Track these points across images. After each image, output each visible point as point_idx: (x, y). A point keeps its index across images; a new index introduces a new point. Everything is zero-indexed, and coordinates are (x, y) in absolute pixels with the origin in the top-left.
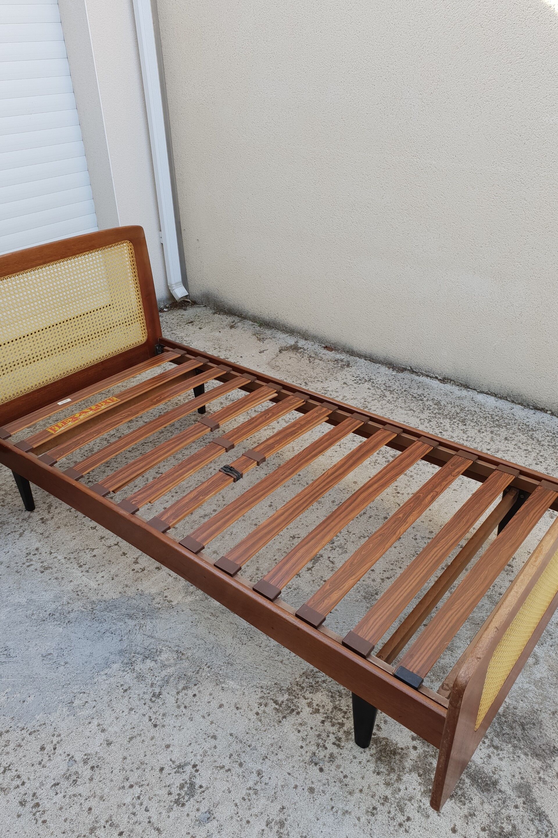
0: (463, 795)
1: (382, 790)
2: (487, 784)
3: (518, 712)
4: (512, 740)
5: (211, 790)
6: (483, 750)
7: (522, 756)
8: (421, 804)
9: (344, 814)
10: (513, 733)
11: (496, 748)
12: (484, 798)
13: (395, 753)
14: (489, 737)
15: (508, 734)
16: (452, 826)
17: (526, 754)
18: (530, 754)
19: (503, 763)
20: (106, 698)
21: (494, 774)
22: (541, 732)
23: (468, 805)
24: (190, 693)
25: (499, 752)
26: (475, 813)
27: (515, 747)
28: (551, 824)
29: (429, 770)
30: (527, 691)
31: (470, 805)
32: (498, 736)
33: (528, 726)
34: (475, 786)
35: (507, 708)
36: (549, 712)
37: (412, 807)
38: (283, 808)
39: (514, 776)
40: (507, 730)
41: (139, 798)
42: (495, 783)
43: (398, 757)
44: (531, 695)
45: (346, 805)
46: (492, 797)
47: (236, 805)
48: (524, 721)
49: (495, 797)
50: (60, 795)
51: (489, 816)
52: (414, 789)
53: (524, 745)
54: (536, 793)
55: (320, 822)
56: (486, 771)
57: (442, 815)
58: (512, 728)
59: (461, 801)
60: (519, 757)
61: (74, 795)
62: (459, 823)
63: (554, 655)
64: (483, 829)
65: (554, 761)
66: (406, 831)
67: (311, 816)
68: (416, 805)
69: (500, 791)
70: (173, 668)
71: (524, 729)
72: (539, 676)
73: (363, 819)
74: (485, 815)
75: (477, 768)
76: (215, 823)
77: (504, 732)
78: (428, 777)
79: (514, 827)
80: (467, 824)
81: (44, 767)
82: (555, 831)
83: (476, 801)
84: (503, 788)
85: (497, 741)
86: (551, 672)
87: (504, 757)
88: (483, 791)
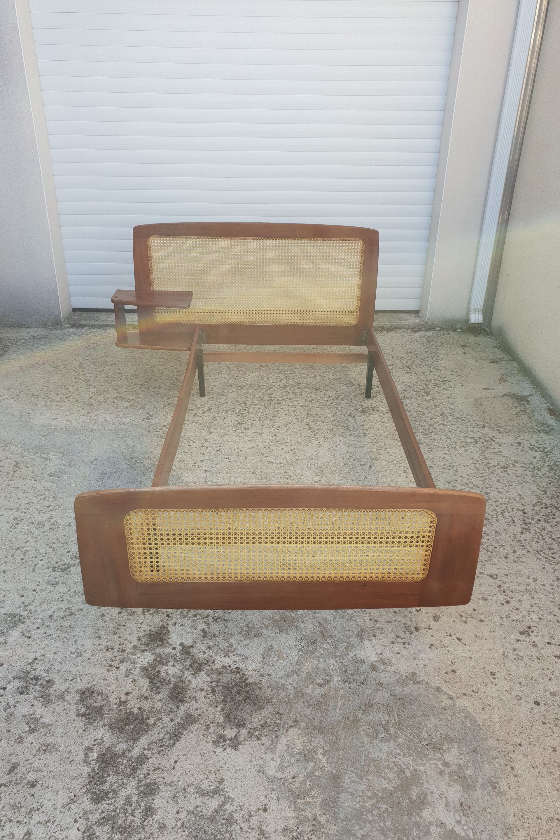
0: (158, 688)
1: (129, 648)
2: (177, 697)
3: (258, 692)
4: (229, 697)
5: (71, 576)
6: (204, 685)
7: (219, 709)
8: (133, 670)
9: (97, 637)
10: (235, 695)
11: (213, 691)
12: (165, 700)
13: (161, 640)
14: (219, 683)
15: (231, 693)
16: (130, 691)
17: (223, 710)
18: (225, 712)
19: (203, 700)
21: (190, 698)
22: (252, 711)
25: (211, 694)
26: (149, 700)
27: (223, 701)
28: (173, 745)
29: (163, 663)
30: (286, 690)
31: (153, 695)
32: (224, 687)
33: (249, 702)
34: (170, 691)
35: (256, 684)
36: (277, 710)
37: (128, 666)
38: (82, 610)
39: (197, 709)
40: (234, 691)
41: (46, 553)
42: (182, 701)
43: (159, 643)
44: (284, 693)
45: (104, 635)
46: (169, 704)
47: (69, 591)
48: (252, 697)
49: (170, 706)
50: (28, 528)
51: (152, 708)
52: (142, 662)
53: (229, 706)
54: (194, 727)
55: (84, 629)
56: (188, 692)
57: (133, 683)
58: (239, 693)
59: (152, 689)
60: (217, 706)
61: (31, 532)
62: (135, 694)
63: (342, 693)
64: (139, 709)
65: (231, 728)
66: (108, 670)
67: (86, 623)
68: (131, 667)
69: (178, 707)
71: (245, 700)
72: (308, 691)
73: (100, 647)
74: (152, 706)
75: (186, 687)
76: (53, 588)
77: (231, 690)
79: (154, 725)
80: (138, 698)
81: (39, 513)
82: (169, 750)
83: (159, 697)
84: (182, 707)
85: (219, 689)
86: (320, 698)
87: (209, 698)
88: (169, 697)
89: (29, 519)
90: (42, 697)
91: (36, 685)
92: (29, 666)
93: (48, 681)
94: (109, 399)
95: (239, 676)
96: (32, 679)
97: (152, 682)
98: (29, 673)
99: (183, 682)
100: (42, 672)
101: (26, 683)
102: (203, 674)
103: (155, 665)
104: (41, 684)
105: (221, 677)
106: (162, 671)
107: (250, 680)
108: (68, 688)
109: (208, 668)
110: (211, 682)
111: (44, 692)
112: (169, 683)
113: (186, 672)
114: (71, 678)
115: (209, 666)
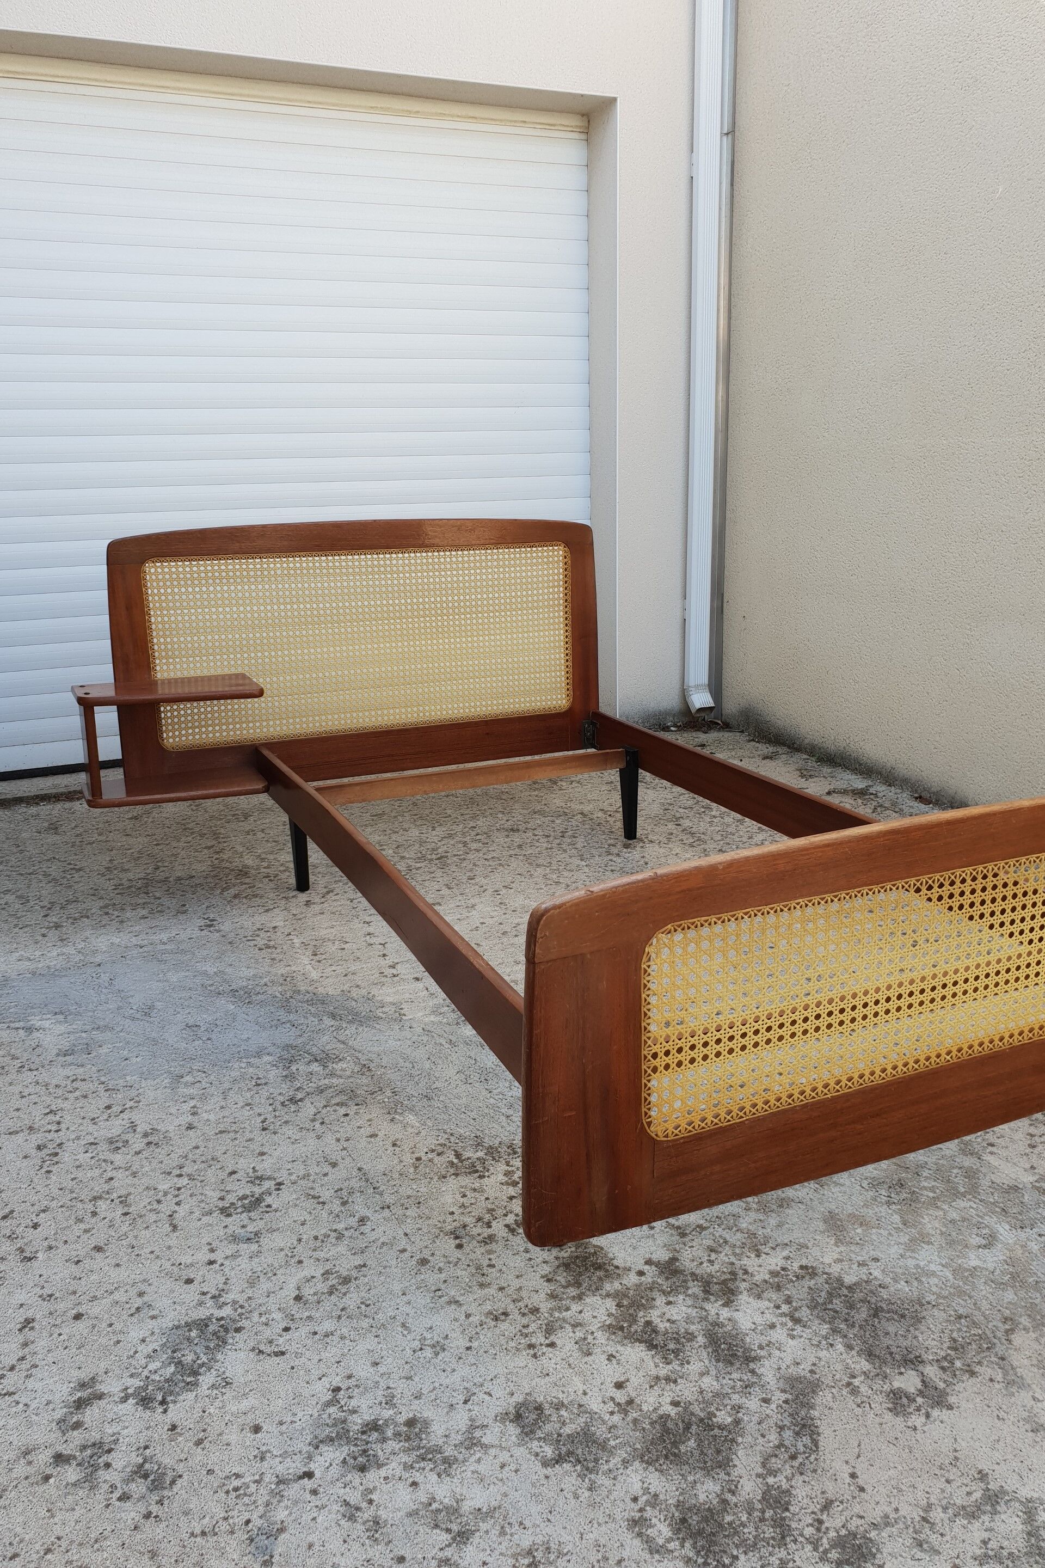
0: (676, 1352)
1: (541, 1300)
2: (733, 1356)
3: (883, 1292)
4: (838, 1321)
5: (278, 1214)
6: (768, 1316)
7: (840, 1347)
8: (590, 1337)
9: (449, 1303)
10: (848, 1314)
11: (796, 1320)
12: (713, 1369)
13: (599, 1267)
14: (794, 1304)
15: (836, 1312)
16: (622, 1379)
17: (850, 1347)
18: (857, 1349)
19: (793, 1343)
20: (227, 1085)
21: (761, 1348)
22: (908, 1330)
23: (675, 1365)
24: (342, 1111)
25: (798, 1328)
26: (679, 1380)
27: (835, 1331)
28: (817, 1446)
29: (643, 1305)
31: (678, 1368)
32: (812, 1307)
33: (888, 1315)
34: (710, 1350)
35: (866, 1282)
36: (953, 1313)
37: (571, 1334)
38: (364, 1265)
39: (798, 1364)
40: (838, 1306)
41: (179, 1189)
42: (749, 1359)
43: (600, 1273)
44: (933, 1281)
45: (462, 1295)
46: (730, 1374)
47: (300, 1240)
48: (884, 1306)
50: (88, 1155)
51: (701, 1392)
52: (595, 1317)
53: (855, 1335)
54: (823, 1398)
55: (405, 1298)
56: (748, 1339)
57: (615, 1362)
58: (851, 1307)
59: (665, 1358)
60: (832, 1345)
61: (105, 1161)
62: (637, 1380)
64: (675, 1404)
65: (901, 1373)
66: (535, 1356)
67: (397, 1287)
68: (580, 1335)
69: (753, 1372)
70: (342, 1081)
71: (876, 1316)
72: (974, 1262)
73: (475, 1319)
74: (695, 1389)
75: (734, 1332)
76: (254, 1247)
77: (830, 1306)
78: (631, 1311)
79: (737, 1422)
80: (651, 1387)
81: (95, 1124)
82: (816, 1459)
83: (695, 1367)
84: (763, 1370)
85: (804, 1313)
86: (1006, 1267)
87: (801, 1337)
88: (718, 1361)
89: (78, 1138)
90: (423, 1459)
91: (384, 1440)
92: (332, 1410)
93: (411, 1423)
94: (93, 911)
95: (821, 1280)
96: (363, 1433)
97: (656, 1347)
98: (344, 1421)
99: (716, 1324)
100: (377, 1410)
101: (356, 1445)
102: (744, 1298)
103: (631, 1315)
104: (397, 1435)
105: (787, 1292)
106: (656, 1320)
107: (849, 1279)
108: (472, 1420)
109: (743, 1285)
110: (778, 1307)
111: (419, 1448)
112: (691, 1337)
113: (708, 1306)
114: (462, 1398)
115: (744, 1280)
